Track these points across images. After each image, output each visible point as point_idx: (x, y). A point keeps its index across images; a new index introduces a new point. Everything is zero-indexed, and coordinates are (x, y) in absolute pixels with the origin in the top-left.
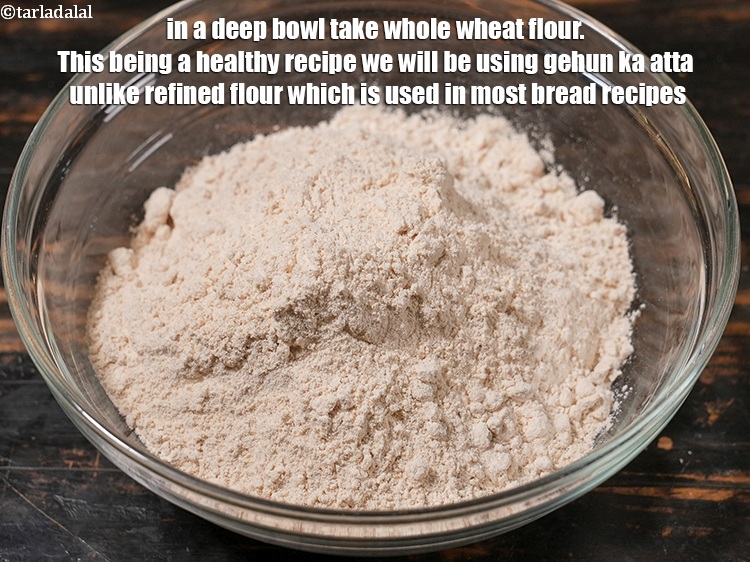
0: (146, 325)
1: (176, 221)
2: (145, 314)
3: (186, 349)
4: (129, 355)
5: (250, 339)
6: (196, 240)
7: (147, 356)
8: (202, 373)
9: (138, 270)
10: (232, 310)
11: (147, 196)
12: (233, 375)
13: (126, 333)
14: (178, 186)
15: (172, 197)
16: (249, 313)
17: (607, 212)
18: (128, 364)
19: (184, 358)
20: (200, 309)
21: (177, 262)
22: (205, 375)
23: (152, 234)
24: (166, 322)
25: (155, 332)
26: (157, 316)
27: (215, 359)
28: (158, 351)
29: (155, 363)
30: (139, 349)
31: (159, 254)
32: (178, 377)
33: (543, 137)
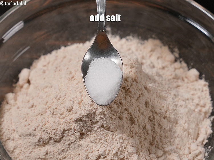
0: (22, 125)
1: (32, 82)
2: (21, 120)
3: (39, 134)
4: (15, 136)
5: (64, 130)
6: (40, 90)
7: (23, 137)
8: (45, 144)
9: (17, 102)
10: (57, 119)
11: (20, 72)
12: (57, 144)
13: (14, 127)
14: (31, 68)
15: (30, 72)
16: (64, 120)
17: (200, 77)
18: (15, 140)
19: (38, 138)
20: (44, 118)
21: (33, 99)
22: (46, 144)
23: (22, 87)
24: (30, 123)
25: (26, 127)
26: (26, 121)
27: (50, 138)
28: (27, 135)
29: (26, 140)
30: (20, 134)
31: (25, 95)
32: (35, 145)
33: (174, 47)
